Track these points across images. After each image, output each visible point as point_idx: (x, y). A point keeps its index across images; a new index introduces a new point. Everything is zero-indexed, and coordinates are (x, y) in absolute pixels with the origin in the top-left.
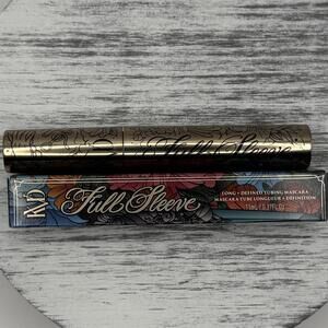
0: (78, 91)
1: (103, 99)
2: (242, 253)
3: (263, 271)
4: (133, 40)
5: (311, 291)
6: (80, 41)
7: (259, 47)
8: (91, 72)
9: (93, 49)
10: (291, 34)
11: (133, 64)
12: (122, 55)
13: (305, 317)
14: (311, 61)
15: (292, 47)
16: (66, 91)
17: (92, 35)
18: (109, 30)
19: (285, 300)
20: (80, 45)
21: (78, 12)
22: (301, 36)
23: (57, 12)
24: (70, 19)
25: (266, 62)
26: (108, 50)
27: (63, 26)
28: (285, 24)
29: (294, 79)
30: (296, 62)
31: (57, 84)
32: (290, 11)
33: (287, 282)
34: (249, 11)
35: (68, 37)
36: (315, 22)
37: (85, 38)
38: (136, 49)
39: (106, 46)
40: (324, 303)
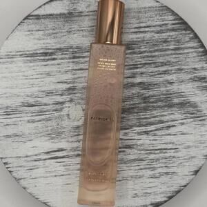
0: (48, 79)
1: (62, 82)
2: (142, 160)
3: (153, 169)
4: (76, 50)
5: (180, 178)
6: (48, 53)
7: (143, 49)
8: (55, 69)
9: (55, 57)
10: (160, 40)
11: (77, 63)
12: (70, 58)
13: (178, 192)
14: (171, 54)
15: (161, 47)
16: (42, 80)
17: (54, 49)
18: (62, 46)
19: (167, 183)
20: (48, 55)
21: (45, 37)
22: (166, 41)
23: (34, 38)
24: (41, 42)
25: (148, 57)
26: (63, 56)
27: (39, 45)
28: (156, 35)
29: (163, 64)
30: (164, 55)
31: (37, 76)
32: (159, 29)
33: (167, 173)
34: (136, 30)
35: (41, 51)
36: (172, 33)
37: (50, 51)
38: (78, 55)
39: (62, 54)
40: (188, 184)
